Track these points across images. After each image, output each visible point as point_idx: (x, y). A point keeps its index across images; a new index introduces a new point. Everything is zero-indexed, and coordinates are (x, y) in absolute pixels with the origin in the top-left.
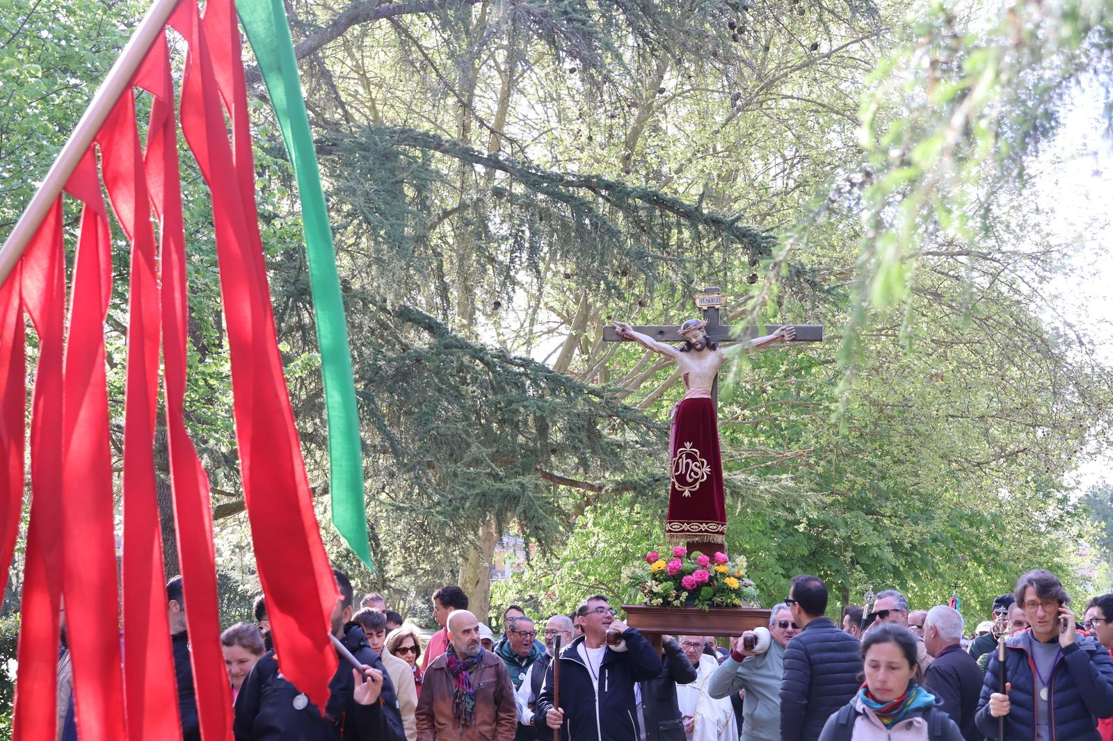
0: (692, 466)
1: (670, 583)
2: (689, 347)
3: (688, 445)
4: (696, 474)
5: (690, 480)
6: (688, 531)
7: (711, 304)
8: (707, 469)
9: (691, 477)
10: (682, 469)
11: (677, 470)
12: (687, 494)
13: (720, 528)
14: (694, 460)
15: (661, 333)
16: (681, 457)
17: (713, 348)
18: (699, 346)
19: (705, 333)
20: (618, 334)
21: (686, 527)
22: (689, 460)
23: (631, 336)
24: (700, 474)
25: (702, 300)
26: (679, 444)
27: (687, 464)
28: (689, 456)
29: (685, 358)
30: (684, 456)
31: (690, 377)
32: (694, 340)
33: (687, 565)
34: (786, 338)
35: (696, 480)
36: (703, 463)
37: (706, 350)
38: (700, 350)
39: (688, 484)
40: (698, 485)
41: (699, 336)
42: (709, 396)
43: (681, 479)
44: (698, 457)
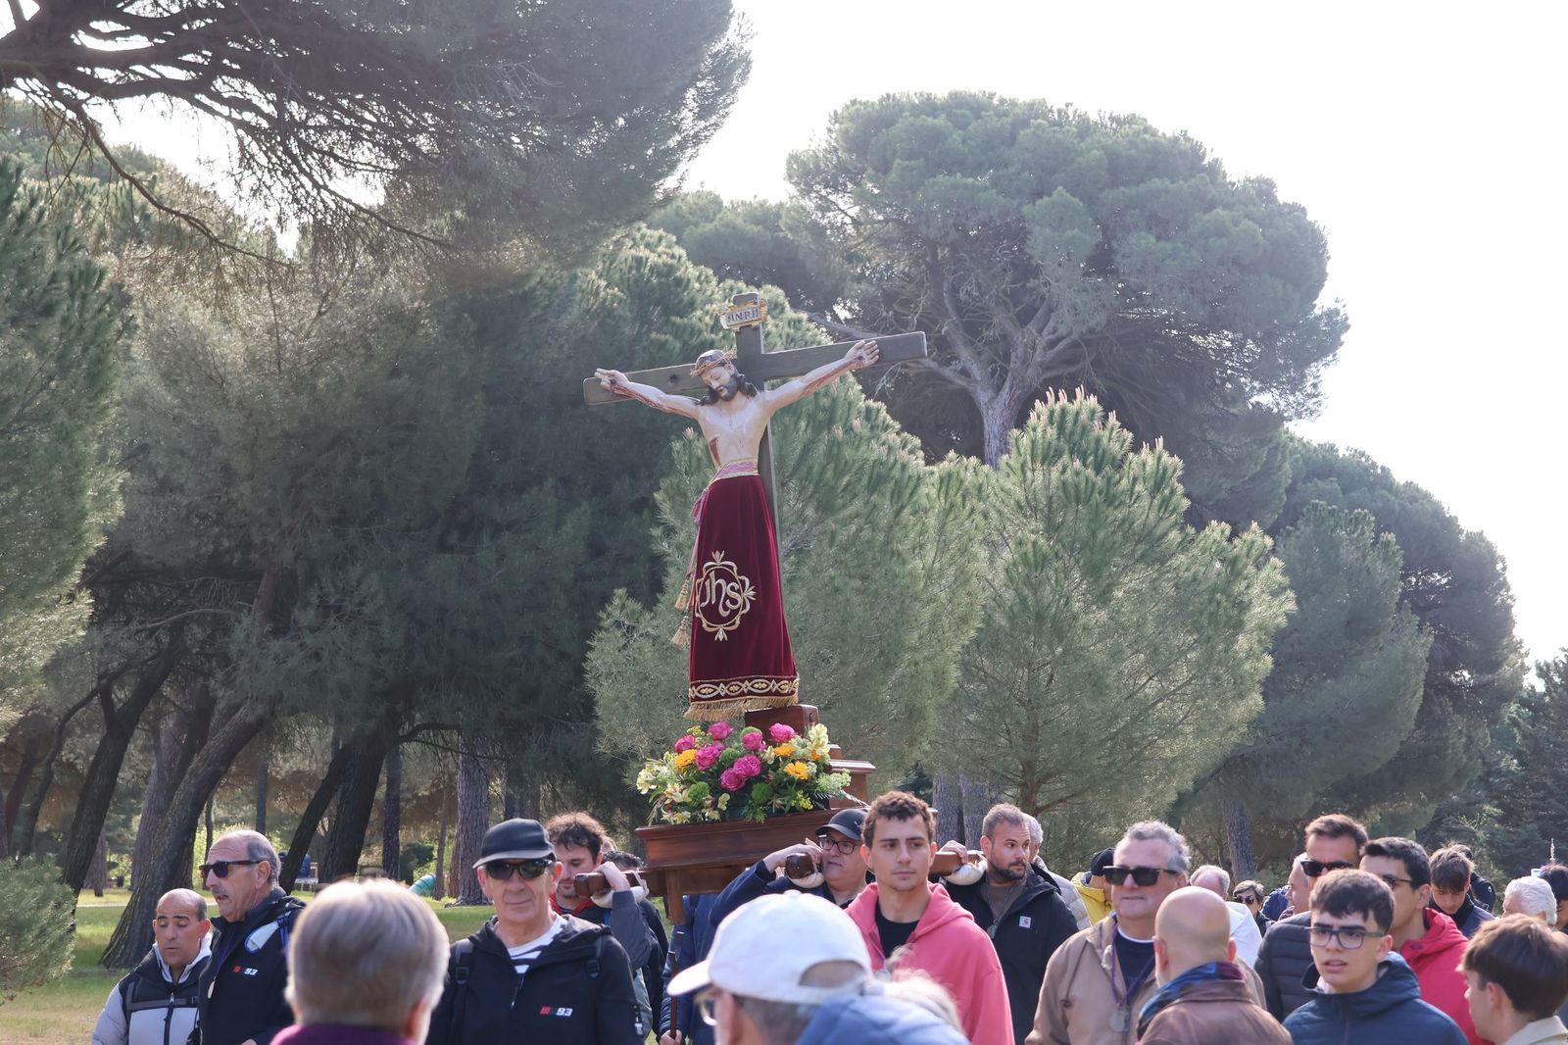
0: (726, 589)
1: (702, 784)
2: (714, 398)
3: (718, 556)
4: (734, 602)
5: (724, 614)
6: (727, 696)
7: (744, 321)
8: (750, 593)
9: (726, 608)
10: (711, 597)
11: (703, 599)
12: (721, 636)
13: (774, 686)
14: (729, 579)
16: (708, 577)
17: (750, 393)
18: (725, 393)
19: (733, 371)
21: (722, 689)
22: (721, 581)
23: (625, 390)
24: (740, 601)
25: (729, 317)
26: (704, 556)
27: (719, 588)
28: (720, 573)
29: (708, 415)
30: (712, 574)
31: (721, 445)
32: (715, 385)
33: (730, 751)
34: (866, 360)
35: (734, 613)
36: (743, 583)
37: (740, 398)
38: (729, 399)
39: (722, 620)
40: (737, 619)
41: (722, 377)
42: (755, 473)
43: (711, 613)
44: (735, 575)
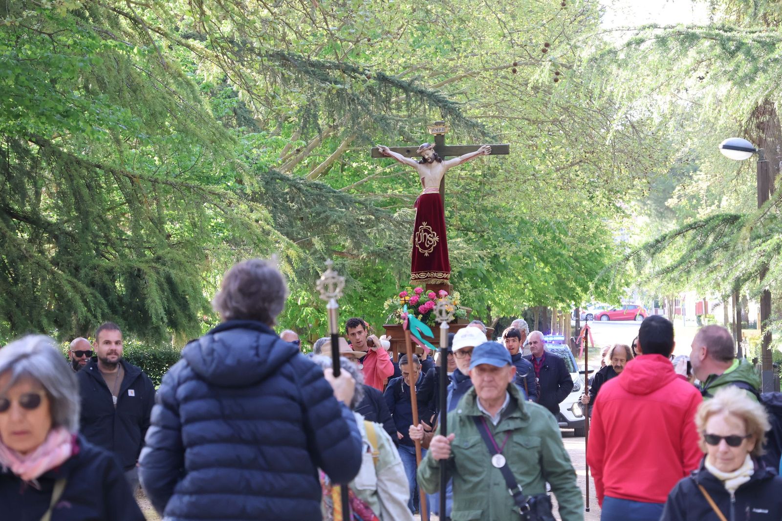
0: (428, 237)
1: (411, 310)
2: (425, 161)
3: (424, 224)
4: (431, 242)
5: (427, 246)
7: (438, 132)
8: (437, 239)
9: (428, 244)
10: (422, 239)
11: (419, 240)
12: (426, 255)
13: (445, 276)
14: (429, 233)
15: (408, 151)
17: (439, 161)
18: (430, 160)
19: (434, 152)
20: (380, 153)
21: (428, 275)
22: (426, 234)
23: (389, 154)
24: (433, 242)
25: (433, 130)
26: (418, 223)
27: (425, 236)
28: (425, 231)
29: (423, 168)
30: (422, 231)
31: (426, 181)
32: (427, 157)
33: (422, 298)
34: (486, 153)
35: (431, 246)
36: (434, 235)
37: (435, 163)
38: (431, 163)
39: (426, 249)
40: (432, 248)
41: (430, 154)
42: (438, 192)
43: (422, 245)
44: (431, 230)
